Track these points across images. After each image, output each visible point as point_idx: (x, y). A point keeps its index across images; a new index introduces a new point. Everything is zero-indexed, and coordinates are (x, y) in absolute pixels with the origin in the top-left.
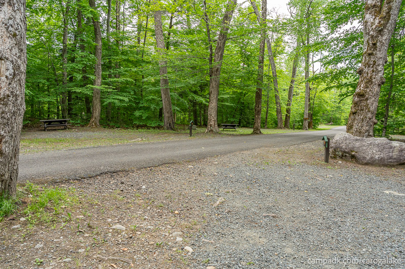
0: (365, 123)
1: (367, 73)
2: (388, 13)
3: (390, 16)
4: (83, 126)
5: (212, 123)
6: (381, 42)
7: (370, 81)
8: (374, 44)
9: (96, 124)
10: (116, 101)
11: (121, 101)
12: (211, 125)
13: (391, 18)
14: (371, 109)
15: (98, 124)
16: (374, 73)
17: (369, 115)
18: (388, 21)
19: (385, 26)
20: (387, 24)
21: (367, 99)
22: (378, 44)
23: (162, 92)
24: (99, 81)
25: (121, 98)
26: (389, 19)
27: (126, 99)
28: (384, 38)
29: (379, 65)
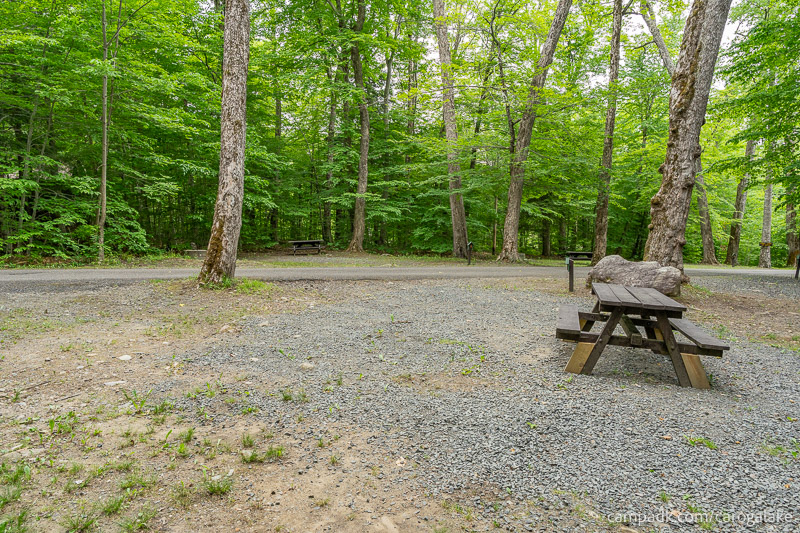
0: (663, 244)
1: (667, 173)
2: (691, 87)
3: (693, 92)
4: (342, 250)
5: (509, 246)
6: (685, 128)
7: (669, 184)
8: (674, 132)
9: (357, 247)
10: (384, 214)
11: (391, 214)
12: (506, 250)
13: (696, 94)
14: (671, 224)
15: (361, 247)
16: (675, 173)
17: (669, 232)
18: (691, 99)
19: (687, 106)
20: (690, 102)
21: (664, 210)
22: (680, 131)
23: (451, 200)
24: (363, 186)
25: (392, 209)
26: (692, 96)
27: (398, 212)
28: (689, 122)
29: (682, 161)
